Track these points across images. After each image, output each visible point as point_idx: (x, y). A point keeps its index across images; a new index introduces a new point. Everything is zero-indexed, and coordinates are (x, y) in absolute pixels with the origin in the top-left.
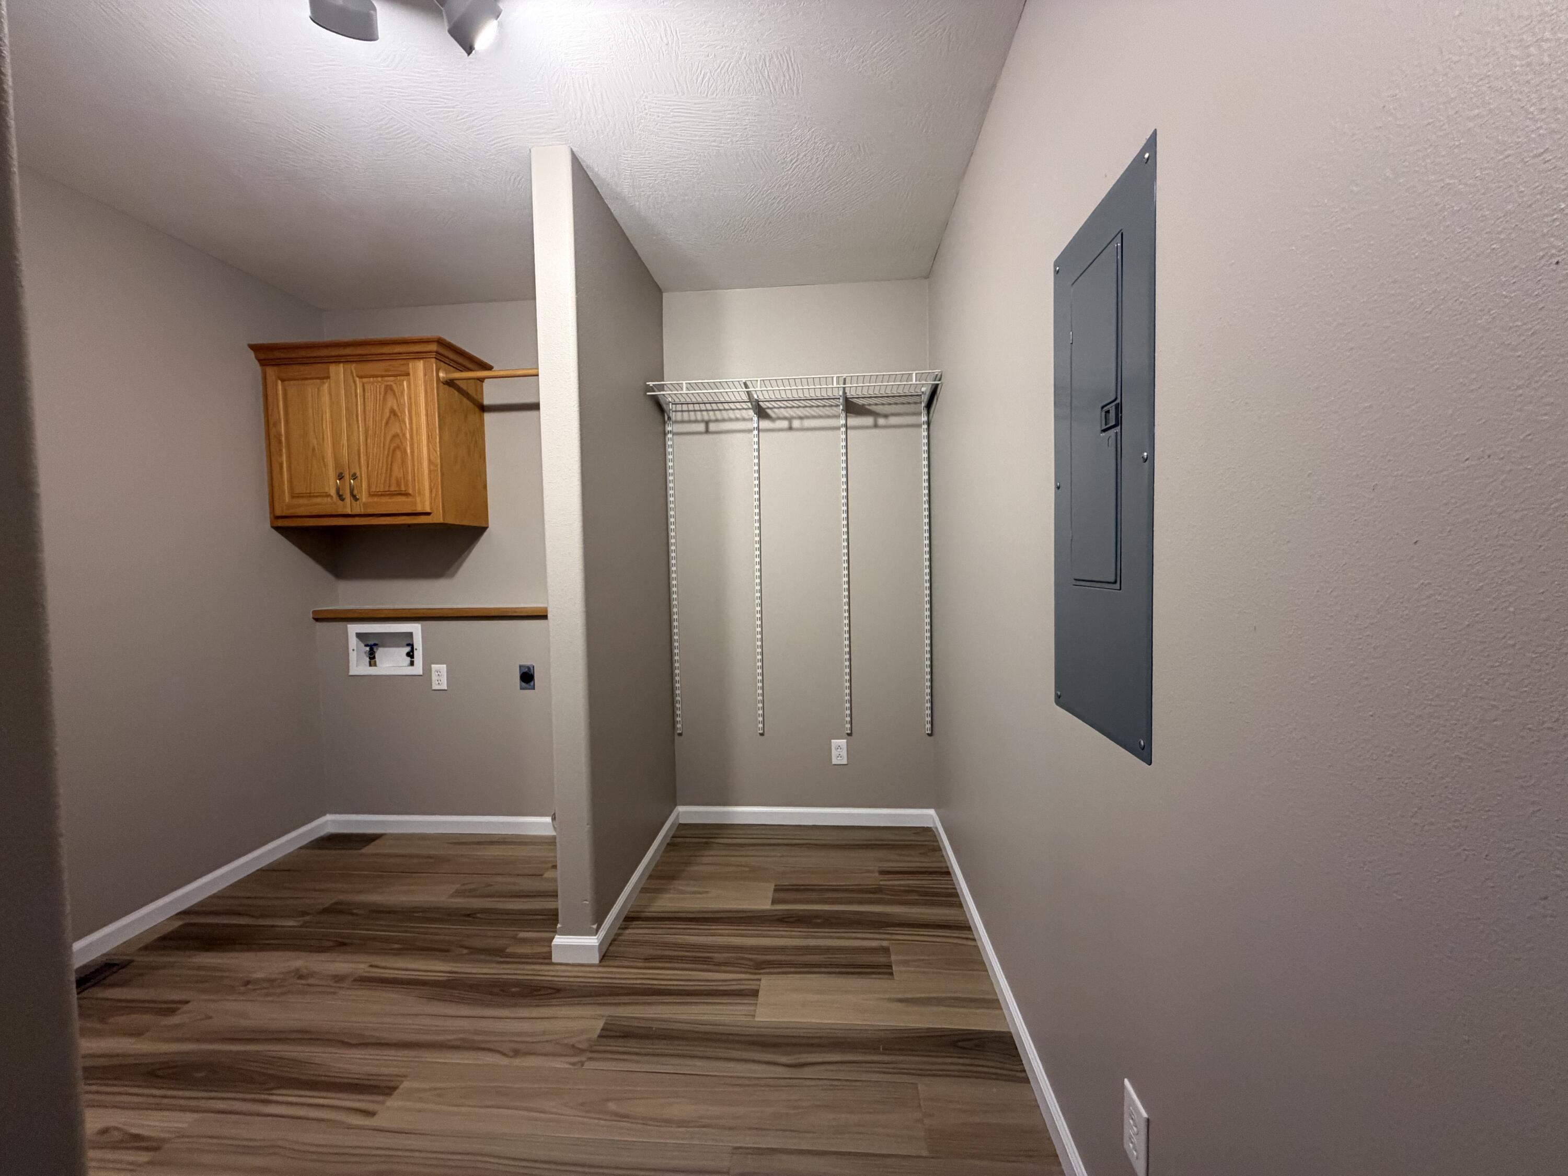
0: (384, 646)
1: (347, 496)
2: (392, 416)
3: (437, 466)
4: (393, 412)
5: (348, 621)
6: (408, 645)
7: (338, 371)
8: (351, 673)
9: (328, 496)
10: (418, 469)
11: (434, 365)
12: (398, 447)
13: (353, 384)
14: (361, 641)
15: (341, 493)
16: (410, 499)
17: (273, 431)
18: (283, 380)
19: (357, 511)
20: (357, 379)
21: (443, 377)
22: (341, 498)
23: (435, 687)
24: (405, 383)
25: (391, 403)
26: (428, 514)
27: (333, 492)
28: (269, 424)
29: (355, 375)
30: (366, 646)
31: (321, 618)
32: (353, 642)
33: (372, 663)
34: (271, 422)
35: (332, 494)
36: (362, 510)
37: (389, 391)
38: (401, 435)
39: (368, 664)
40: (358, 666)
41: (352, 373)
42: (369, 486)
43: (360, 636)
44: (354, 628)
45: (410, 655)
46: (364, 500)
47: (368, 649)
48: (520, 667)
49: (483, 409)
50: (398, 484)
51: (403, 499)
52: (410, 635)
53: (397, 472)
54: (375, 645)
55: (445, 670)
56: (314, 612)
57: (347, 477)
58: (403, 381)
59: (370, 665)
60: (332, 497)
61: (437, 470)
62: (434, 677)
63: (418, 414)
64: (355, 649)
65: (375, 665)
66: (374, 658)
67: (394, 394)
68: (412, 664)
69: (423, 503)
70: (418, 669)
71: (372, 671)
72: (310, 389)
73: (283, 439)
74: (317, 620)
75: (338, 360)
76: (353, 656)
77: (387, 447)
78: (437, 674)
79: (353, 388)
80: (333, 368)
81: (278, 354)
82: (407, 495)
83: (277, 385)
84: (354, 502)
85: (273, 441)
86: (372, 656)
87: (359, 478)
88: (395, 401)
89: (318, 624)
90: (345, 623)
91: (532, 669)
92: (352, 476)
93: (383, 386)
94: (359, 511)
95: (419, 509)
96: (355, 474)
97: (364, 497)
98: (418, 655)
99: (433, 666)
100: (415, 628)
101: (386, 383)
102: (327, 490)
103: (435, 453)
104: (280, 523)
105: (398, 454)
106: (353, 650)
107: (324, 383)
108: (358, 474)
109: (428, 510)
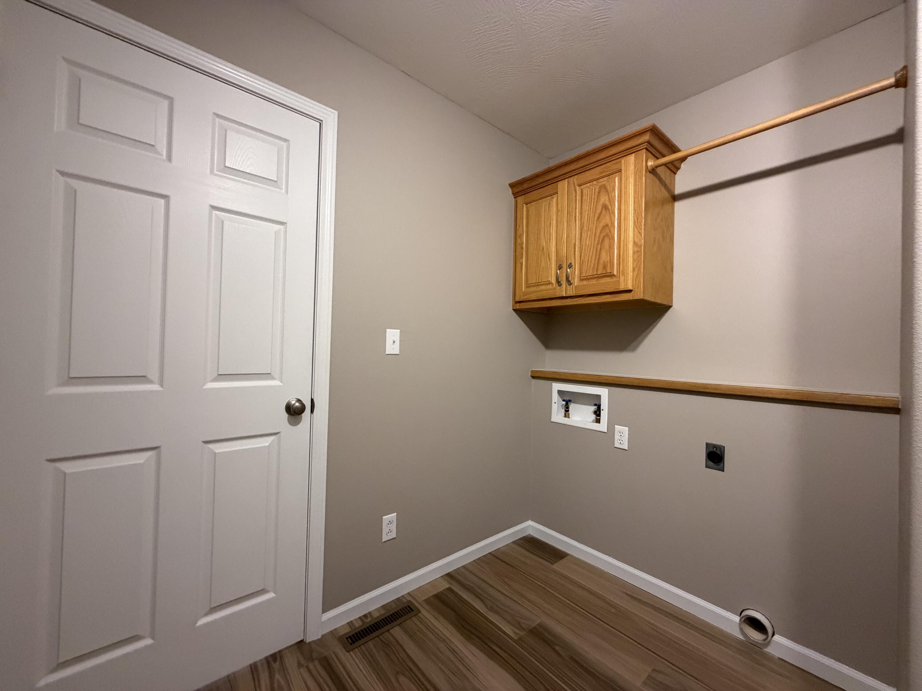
0: (575, 403)
1: (564, 282)
2: (604, 211)
3: (641, 246)
4: (605, 207)
5: (553, 381)
6: (595, 405)
7: (563, 186)
8: (552, 420)
9: (550, 283)
10: (624, 251)
11: (644, 155)
12: (607, 235)
13: (574, 192)
14: (560, 397)
15: (559, 280)
16: (614, 279)
17: (519, 241)
18: (527, 204)
19: (571, 293)
20: (577, 188)
21: (651, 165)
22: (559, 283)
23: (617, 445)
24: (617, 179)
25: (604, 199)
26: (630, 291)
27: (554, 281)
28: (516, 236)
29: (576, 184)
30: (564, 400)
31: (536, 376)
32: (555, 397)
33: (567, 415)
34: (518, 235)
35: (553, 282)
36: (574, 293)
37: (603, 189)
38: (610, 225)
39: (563, 414)
40: (557, 416)
41: (574, 183)
42: (581, 273)
43: (560, 393)
44: (557, 386)
45: (598, 413)
46: (576, 284)
47: (564, 403)
48: (707, 444)
49: (675, 198)
50: (605, 267)
51: (608, 280)
52: (598, 397)
53: (604, 257)
54: (570, 401)
55: (627, 433)
56: (532, 371)
57: (565, 266)
58: (615, 177)
59: (565, 416)
60: (552, 284)
61: (641, 251)
62: (617, 437)
63: (627, 203)
64: (556, 402)
65: (569, 417)
66: (568, 411)
67: (607, 191)
68: (598, 421)
69: (626, 281)
70: (603, 426)
71: (566, 421)
72: (544, 203)
73: (524, 246)
74: (533, 377)
75: (563, 177)
76: (555, 407)
77: (597, 237)
78: (620, 434)
79: (574, 195)
80: (560, 184)
81: (526, 186)
82: (612, 276)
83: (523, 207)
84: (568, 287)
85: (518, 247)
86: (567, 410)
87: (573, 267)
88: (607, 197)
89: (534, 381)
90: (550, 382)
91: (723, 449)
92: (568, 266)
93: (597, 187)
94: (572, 293)
95: (622, 287)
96: (571, 264)
97: (576, 282)
98: (604, 415)
99: (615, 426)
100: (603, 392)
101: (600, 184)
102: (550, 279)
103: (640, 236)
104: (518, 306)
105: (607, 241)
106: (555, 403)
107: (553, 198)
108: (573, 264)
109: (631, 288)
